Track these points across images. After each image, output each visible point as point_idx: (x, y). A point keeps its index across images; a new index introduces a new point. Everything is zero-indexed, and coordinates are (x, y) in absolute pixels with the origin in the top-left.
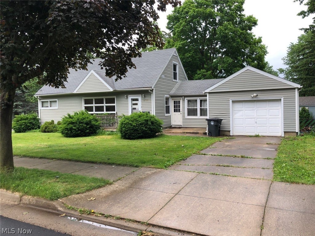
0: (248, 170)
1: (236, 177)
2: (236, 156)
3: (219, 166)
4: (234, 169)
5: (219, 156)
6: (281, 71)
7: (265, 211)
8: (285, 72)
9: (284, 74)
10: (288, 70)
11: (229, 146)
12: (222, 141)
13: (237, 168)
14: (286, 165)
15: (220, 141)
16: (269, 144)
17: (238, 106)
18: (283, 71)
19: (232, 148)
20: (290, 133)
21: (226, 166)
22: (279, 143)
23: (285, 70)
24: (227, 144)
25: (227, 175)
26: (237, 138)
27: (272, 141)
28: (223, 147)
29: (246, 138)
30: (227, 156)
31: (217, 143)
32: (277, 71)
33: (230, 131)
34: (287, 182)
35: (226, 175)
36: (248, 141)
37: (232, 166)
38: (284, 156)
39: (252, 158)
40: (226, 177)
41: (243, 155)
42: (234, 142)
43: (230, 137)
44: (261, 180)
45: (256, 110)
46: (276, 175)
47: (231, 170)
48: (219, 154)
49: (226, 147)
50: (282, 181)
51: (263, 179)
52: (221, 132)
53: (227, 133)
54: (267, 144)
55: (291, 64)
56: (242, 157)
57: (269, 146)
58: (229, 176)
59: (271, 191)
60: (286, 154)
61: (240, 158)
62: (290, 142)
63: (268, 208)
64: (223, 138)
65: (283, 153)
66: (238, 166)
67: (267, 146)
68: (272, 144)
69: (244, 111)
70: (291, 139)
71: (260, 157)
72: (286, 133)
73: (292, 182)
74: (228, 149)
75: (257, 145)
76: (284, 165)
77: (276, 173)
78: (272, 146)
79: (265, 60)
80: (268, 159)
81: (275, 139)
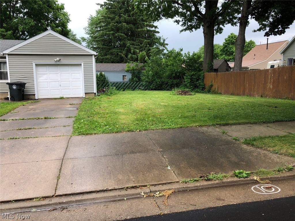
0: (50, 129)
1: (37, 138)
2: (39, 119)
3: (20, 129)
4: (36, 130)
5: (21, 120)
6: (84, 39)
7: (62, 163)
8: (86, 41)
9: (86, 43)
10: (89, 39)
11: (33, 110)
12: (26, 105)
13: (40, 129)
14: (84, 121)
15: (24, 105)
16: (71, 104)
17: (42, 69)
18: (85, 40)
19: (36, 111)
20: (89, 94)
21: (28, 129)
22: (81, 103)
23: (86, 39)
24: (31, 107)
25: (28, 137)
26: (42, 101)
27: (75, 102)
28: (26, 111)
29: (51, 101)
30: (30, 119)
31: (20, 107)
32: (80, 39)
33: (35, 95)
34: (83, 135)
35: (26, 138)
36: (53, 103)
37: (35, 127)
38: (83, 113)
39: (55, 118)
40: (27, 140)
41: (46, 117)
42: (39, 105)
43: (35, 101)
44: (61, 137)
45: (59, 74)
46: (75, 130)
47: (32, 132)
48: (22, 118)
49: (30, 110)
50: (80, 135)
51: (63, 136)
52: (25, 96)
53: (32, 97)
54: (70, 104)
55: (91, 34)
56: (45, 118)
57: (71, 106)
58: (30, 138)
59: (69, 145)
60: (85, 111)
61: (43, 119)
62: (89, 101)
63: (65, 160)
64: (27, 102)
65: (82, 111)
66: (40, 127)
67: (70, 106)
68: (74, 104)
69: (48, 74)
70: (90, 99)
71: (63, 116)
72: (86, 94)
73: (87, 134)
74: (32, 112)
75: (61, 106)
76: (83, 120)
77: (75, 129)
78: (74, 106)
79: (68, 27)
80: (70, 117)
81: (77, 99)
